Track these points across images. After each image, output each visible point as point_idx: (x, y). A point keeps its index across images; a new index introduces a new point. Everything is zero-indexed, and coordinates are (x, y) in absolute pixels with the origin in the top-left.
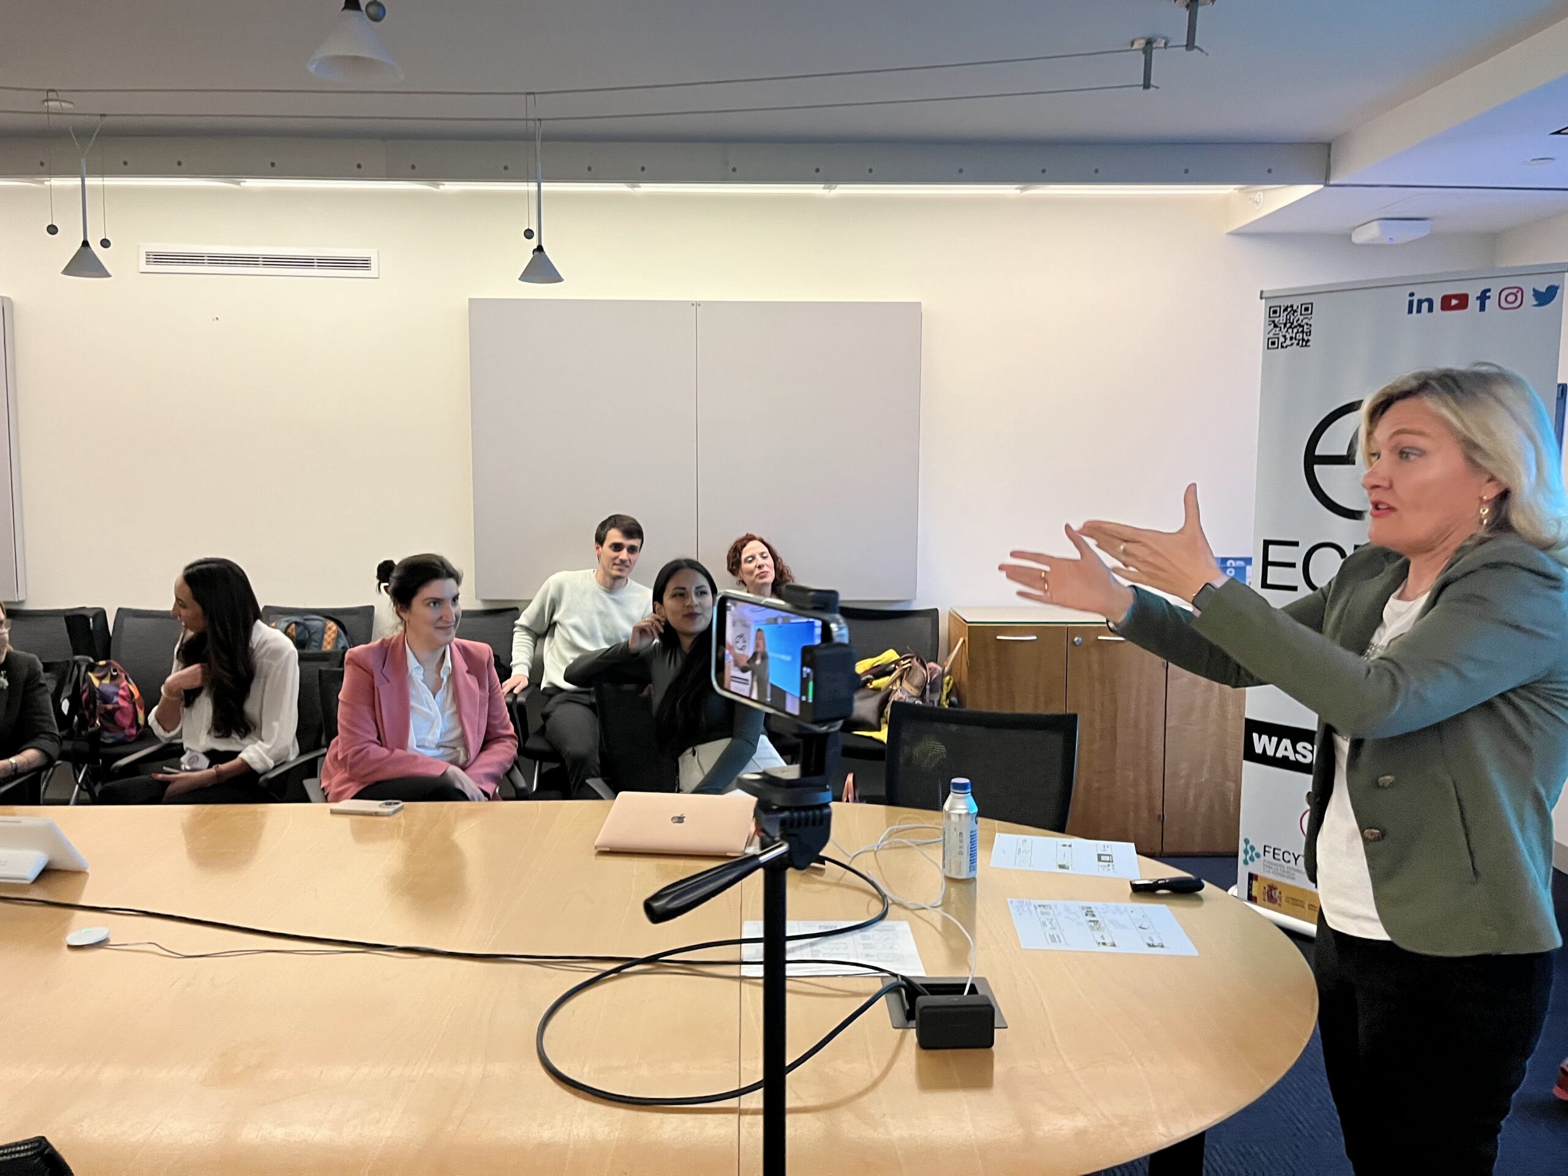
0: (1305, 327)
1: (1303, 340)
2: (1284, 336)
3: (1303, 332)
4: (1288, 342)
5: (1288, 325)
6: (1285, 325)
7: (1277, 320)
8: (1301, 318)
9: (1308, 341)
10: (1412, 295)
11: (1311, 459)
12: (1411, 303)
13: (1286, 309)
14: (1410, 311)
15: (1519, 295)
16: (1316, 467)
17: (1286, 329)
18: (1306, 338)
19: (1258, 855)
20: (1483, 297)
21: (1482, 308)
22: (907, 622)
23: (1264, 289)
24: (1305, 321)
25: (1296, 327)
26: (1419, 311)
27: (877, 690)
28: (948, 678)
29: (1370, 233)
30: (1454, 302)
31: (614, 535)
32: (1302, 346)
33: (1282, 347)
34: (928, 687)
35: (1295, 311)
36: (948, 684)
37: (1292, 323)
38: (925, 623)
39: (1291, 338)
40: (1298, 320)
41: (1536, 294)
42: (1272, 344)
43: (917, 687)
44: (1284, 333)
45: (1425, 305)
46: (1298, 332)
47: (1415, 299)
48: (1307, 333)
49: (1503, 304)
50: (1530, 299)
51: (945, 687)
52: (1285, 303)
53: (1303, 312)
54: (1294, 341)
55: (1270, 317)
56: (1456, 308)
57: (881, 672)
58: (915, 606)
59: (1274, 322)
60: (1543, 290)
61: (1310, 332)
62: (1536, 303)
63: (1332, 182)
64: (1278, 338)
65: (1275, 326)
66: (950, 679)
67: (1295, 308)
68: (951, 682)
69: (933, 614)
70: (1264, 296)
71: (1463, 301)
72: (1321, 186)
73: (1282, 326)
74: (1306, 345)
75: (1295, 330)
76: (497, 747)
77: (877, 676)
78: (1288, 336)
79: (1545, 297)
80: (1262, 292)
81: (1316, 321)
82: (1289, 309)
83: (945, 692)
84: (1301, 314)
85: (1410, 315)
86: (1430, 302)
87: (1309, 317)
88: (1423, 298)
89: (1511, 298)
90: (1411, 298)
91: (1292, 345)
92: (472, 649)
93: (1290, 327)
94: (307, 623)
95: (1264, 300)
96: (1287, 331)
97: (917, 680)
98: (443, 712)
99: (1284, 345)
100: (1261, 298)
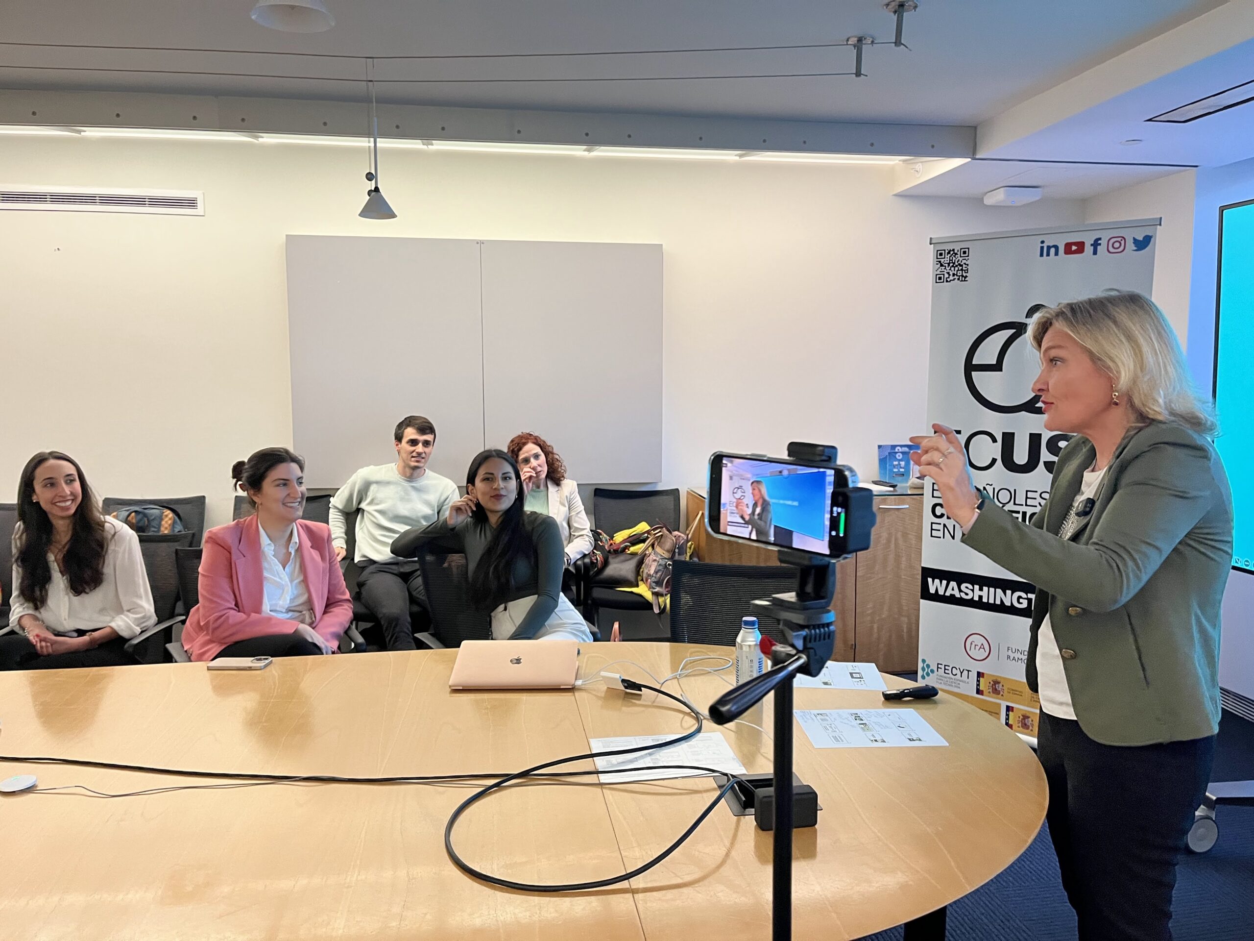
0: (964, 266)
1: (962, 276)
2: (948, 273)
3: (962, 270)
4: (951, 278)
5: (951, 265)
6: (949, 264)
7: (942, 260)
8: (961, 259)
9: (966, 277)
10: (1043, 242)
11: (970, 367)
12: (1042, 248)
13: (949, 253)
14: (1042, 255)
15: (1123, 242)
16: (973, 373)
17: (949, 268)
18: (964, 274)
19: (932, 671)
20: (1096, 244)
21: (1095, 253)
22: (653, 499)
23: (932, 237)
24: (964, 261)
25: (957, 266)
26: (1048, 255)
27: (634, 554)
28: (690, 543)
29: (998, 197)
30: (1074, 248)
31: (410, 433)
32: (962, 281)
33: (947, 281)
34: (677, 550)
35: (956, 254)
36: (690, 548)
37: (954, 263)
38: (668, 500)
39: (954, 275)
40: (959, 261)
41: (1135, 241)
42: (939, 279)
43: (668, 551)
44: (948, 271)
45: (1053, 250)
46: (958, 270)
47: (1045, 245)
48: (965, 270)
49: (1111, 249)
50: (1130, 245)
51: (688, 550)
52: (950, 247)
53: (962, 255)
54: (955, 277)
55: (937, 258)
56: (1075, 252)
57: (637, 540)
58: (660, 487)
59: (940, 262)
60: (1141, 239)
61: (967, 270)
62: (1135, 248)
63: (977, 157)
64: (944, 275)
65: (942, 265)
66: (692, 544)
67: (956, 251)
68: (693, 546)
69: (675, 493)
70: (933, 241)
71: (1080, 247)
72: (970, 159)
73: (947, 265)
74: (965, 281)
75: (956, 268)
76: (336, 610)
77: (633, 544)
78: (951, 273)
79: (1143, 244)
80: (931, 239)
81: (972, 262)
82: (952, 252)
83: (688, 554)
84: (961, 257)
85: (1042, 258)
86: (1056, 247)
87: (967, 258)
88: (1051, 245)
89: (1116, 245)
90: (1042, 245)
91: (954, 279)
92: (314, 528)
93: (953, 266)
94: (146, 511)
95: (932, 245)
96: (950, 269)
97: (668, 545)
98: (291, 581)
99: (949, 280)
100: (931, 244)
